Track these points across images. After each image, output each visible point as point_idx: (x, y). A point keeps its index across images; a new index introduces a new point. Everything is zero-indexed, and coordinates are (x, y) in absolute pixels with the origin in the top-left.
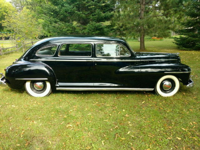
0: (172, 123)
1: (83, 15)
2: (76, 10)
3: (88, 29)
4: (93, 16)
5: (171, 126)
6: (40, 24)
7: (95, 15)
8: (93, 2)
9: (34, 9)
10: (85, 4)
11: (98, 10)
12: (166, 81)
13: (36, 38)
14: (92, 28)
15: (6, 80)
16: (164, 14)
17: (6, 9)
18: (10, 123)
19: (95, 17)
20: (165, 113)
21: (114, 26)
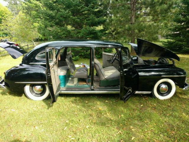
0: (175, 128)
1: (78, 20)
2: (71, 15)
3: (83, 33)
4: (87, 20)
5: (174, 131)
6: (35, 27)
7: (89, 20)
8: (87, 8)
9: (29, 13)
10: (79, 10)
11: (92, 15)
12: (163, 84)
13: (31, 41)
14: (86, 32)
15: (5, 83)
16: (153, 20)
17: (3, 13)
18: (11, 129)
19: (89, 21)
20: (166, 117)
21: (107, 30)
